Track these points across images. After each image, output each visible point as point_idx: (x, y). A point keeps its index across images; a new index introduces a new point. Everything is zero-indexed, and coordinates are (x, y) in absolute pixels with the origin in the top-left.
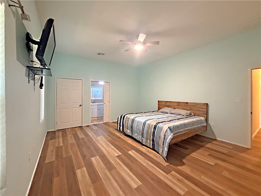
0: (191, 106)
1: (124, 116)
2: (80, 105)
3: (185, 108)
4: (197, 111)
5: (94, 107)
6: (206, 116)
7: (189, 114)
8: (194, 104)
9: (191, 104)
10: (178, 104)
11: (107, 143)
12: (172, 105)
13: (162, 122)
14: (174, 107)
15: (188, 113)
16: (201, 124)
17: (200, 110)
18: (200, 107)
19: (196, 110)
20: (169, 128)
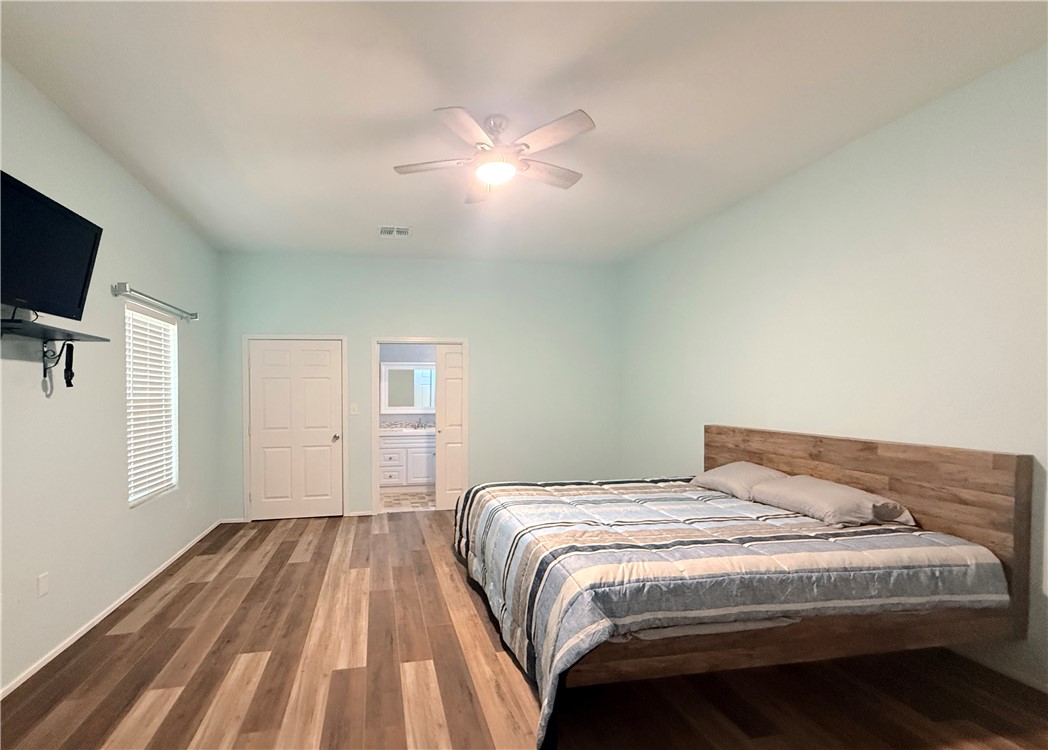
0: (901, 464)
1: (477, 492)
2: (336, 438)
3: (857, 474)
4: (941, 504)
5: (393, 446)
6: (1009, 539)
7: (871, 517)
8: (920, 457)
9: (901, 456)
10: (815, 451)
11: (358, 602)
12: (781, 451)
13: (594, 549)
14: (788, 464)
15: (858, 509)
16: (934, 593)
17: (966, 494)
18: (962, 476)
19: (930, 497)
20: (593, 587)
